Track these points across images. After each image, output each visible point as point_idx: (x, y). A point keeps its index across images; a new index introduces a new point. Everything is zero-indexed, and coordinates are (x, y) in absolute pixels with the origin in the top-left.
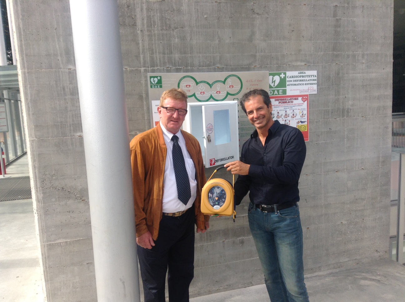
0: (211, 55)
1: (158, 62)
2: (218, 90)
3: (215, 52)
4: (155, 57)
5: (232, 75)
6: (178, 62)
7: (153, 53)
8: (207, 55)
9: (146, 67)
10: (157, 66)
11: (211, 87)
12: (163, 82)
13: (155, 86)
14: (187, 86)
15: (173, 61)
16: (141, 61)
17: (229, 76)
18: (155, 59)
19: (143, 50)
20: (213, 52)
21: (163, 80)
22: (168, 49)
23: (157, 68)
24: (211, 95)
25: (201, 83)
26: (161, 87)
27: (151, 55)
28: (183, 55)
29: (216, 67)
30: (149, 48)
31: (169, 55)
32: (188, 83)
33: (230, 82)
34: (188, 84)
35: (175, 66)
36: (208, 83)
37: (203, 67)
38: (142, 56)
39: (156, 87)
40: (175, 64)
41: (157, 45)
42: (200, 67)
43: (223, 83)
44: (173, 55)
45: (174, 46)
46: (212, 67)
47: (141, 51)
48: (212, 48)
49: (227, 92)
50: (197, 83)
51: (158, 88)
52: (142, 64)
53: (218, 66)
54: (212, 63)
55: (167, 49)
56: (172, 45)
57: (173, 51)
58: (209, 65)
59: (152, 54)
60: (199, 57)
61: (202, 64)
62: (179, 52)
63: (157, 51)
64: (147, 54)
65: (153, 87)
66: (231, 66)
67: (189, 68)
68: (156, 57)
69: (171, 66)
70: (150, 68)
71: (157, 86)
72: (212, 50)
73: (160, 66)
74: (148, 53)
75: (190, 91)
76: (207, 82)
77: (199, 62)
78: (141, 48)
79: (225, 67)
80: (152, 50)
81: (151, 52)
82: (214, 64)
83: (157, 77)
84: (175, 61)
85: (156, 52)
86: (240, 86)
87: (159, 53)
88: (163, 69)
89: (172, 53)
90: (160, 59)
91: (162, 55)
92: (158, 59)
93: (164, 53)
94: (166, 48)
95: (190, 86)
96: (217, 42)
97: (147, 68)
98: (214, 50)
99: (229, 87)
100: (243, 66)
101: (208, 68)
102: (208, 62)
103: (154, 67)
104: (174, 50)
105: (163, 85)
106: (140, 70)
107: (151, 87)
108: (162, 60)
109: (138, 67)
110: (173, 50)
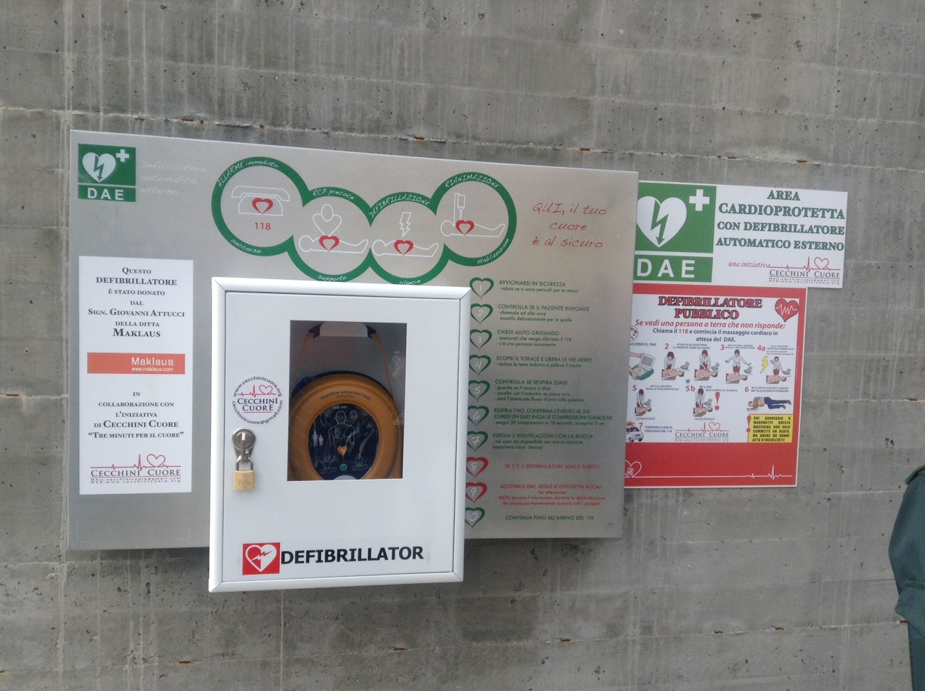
0: (390, 81)
1: (145, 88)
2: (403, 236)
3: (409, 70)
4: (131, 69)
5: (474, 174)
6: (239, 101)
7: (121, 50)
8: (375, 80)
9: (86, 108)
10: (137, 107)
11: (371, 220)
12: (141, 176)
13: (100, 190)
14: (258, 204)
15: (216, 94)
16: (66, 80)
17: (459, 176)
18: (131, 76)
19: (79, 30)
20: (402, 69)
21: (141, 165)
22: (196, 36)
23: (135, 116)
24: (370, 251)
25: (326, 194)
26: (130, 196)
27: (112, 58)
28: (263, 71)
29: (411, 139)
30: (104, 27)
31: (196, 66)
32: (263, 191)
33: (461, 204)
34: (263, 196)
35: (222, 115)
36: (359, 202)
37: (351, 130)
38: (69, 58)
39: (106, 193)
40: (221, 105)
41: (144, 15)
42: (336, 129)
43: (429, 206)
44: (216, 66)
45: (221, 26)
46: (390, 137)
47: (68, 36)
48: (398, 51)
49: (445, 246)
50: (307, 196)
51: (113, 198)
52: (68, 93)
53: (422, 132)
54: (394, 117)
55: (191, 37)
56: (216, 21)
57: (216, 49)
58: (377, 127)
59: (117, 54)
60: (336, 85)
61: (345, 117)
62: (244, 56)
63: (144, 45)
64: (97, 52)
65: (92, 193)
66: (475, 138)
67: (288, 129)
68: (138, 70)
69: (202, 115)
70: (106, 112)
71: (112, 192)
72: (395, 63)
73: (154, 110)
74: (101, 45)
75: (268, 227)
76: (353, 194)
77: (336, 110)
78: (68, 23)
79: (451, 140)
80: (122, 34)
81: (113, 43)
82: (402, 125)
83: (113, 151)
84: (223, 91)
85: (138, 45)
86: (504, 226)
87: (153, 51)
88: (166, 121)
89: (210, 55)
90: (152, 77)
91: (162, 62)
92: (145, 79)
93: (174, 56)
94: (186, 34)
95: (270, 203)
96: (421, 28)
97: (90, 115)
98: (406, 65)
99: (454, 225)
100: (531, 145)
101: (376, 140)
102: (377, 114)
103: (123, 111)
104: (221, 45)
105: (140, 190)
106: (58, 118)
107: (83, 193)
108: (162, 83)
109: (51, 106)
110: (216, 42)
